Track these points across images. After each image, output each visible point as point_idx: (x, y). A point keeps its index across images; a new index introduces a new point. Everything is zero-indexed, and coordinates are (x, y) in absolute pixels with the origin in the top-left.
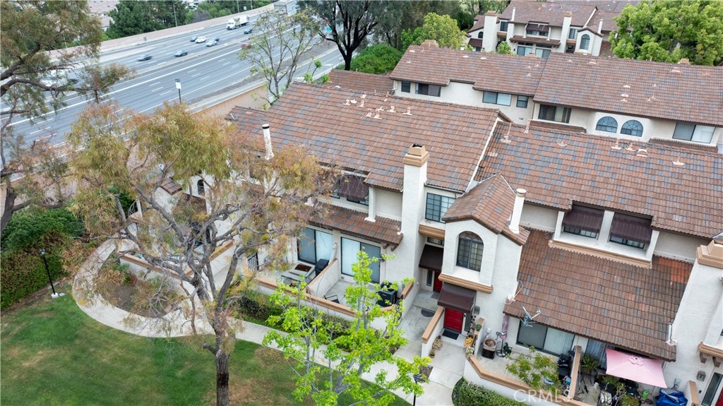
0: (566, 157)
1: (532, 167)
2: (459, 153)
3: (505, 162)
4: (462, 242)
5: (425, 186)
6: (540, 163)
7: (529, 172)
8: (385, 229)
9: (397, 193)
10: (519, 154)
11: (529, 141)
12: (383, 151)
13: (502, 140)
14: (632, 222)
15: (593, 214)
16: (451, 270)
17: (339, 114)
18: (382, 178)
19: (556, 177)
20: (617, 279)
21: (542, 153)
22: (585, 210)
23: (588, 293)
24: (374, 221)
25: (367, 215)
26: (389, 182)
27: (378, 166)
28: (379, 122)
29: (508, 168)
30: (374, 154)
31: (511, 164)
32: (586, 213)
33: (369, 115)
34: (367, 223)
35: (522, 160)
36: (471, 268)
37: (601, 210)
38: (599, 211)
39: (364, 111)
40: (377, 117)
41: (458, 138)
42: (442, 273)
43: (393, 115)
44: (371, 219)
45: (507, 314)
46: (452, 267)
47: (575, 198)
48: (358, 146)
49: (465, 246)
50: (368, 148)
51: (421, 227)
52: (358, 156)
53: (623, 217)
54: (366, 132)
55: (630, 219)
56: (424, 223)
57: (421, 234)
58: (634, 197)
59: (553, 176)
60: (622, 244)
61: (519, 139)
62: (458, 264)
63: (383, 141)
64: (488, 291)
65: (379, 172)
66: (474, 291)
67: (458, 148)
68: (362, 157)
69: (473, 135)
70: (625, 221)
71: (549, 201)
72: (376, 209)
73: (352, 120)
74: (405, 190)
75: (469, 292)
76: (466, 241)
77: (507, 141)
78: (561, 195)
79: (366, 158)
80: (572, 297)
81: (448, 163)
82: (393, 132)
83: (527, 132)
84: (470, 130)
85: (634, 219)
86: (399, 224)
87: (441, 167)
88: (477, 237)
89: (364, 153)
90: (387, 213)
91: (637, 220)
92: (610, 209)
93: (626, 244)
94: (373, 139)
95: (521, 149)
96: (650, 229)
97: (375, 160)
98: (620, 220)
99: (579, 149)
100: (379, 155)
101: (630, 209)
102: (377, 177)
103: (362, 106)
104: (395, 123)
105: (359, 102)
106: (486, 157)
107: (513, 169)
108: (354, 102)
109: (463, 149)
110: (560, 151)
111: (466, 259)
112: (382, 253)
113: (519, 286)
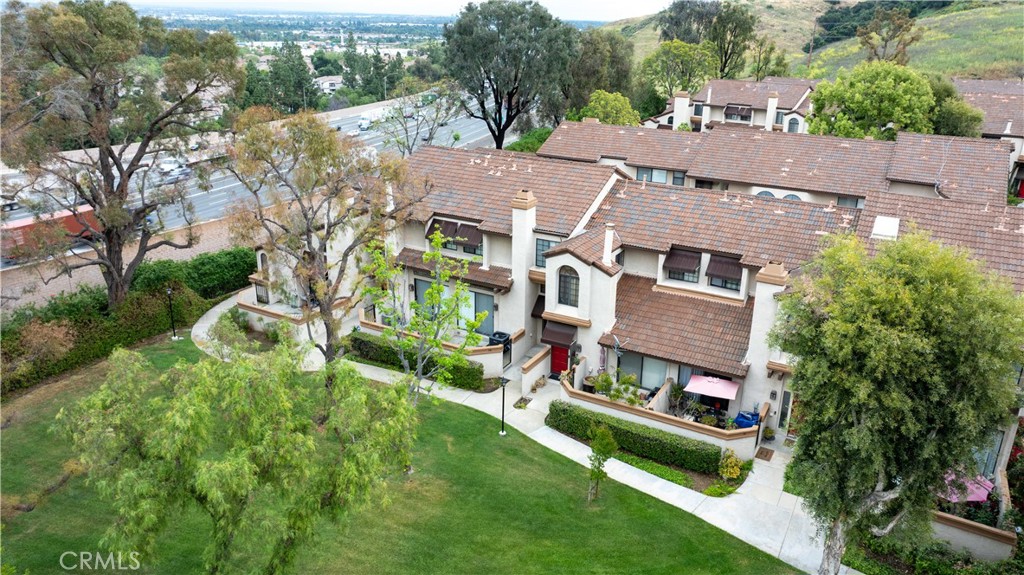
0: (675, 208)
1: (641, 218)
2: (570, 204)
3: (616, 214)
4: (562, 279)
5: (534, 231)
6: (649, 214)
7: (638, 222)
8: (497, 276)
9: (506, 237)
10: (631, 207)
11: (644, 196)
12: (499, 203)
13: (618, 195)
14: (726, 263)
15: (693, 257)
16: (553, 308)
17: (462, 172)
18: (495, 225)
19: (662, 225)
20: (710, 316)
21: (655, 206)
22: (684, 253)
23: (679, 327)
24: (488, 269)
25: (481, 265)
26: (501, 229)
27: (493, 215)
28: (500, 178)
29: (618, 219)
30: (490, 206)
31: (622, 215)
32: (686, 256)
33: (491, 173)
34: (481, 271)
35: (633, 212)
36: (571, 305)
37: (698, 252)
38: (697, 253)
39: (487, 169)
40: (499, 174)
41: (572, 191)
42: (546, 310)
43: (514, 172)
44: (485, 267)
45: (603, 345)
46: (554, 304)
47: (674, 242)
48: (476, 199)
49: (565, 282)
50: (485, 200)
51: (531, 272)
52: (475, 208)
53: (718, 258)
54: (485, 187)
55: (724, 260)
56: (534, 268)
57: (532, 280)
58: (730, 240)
59: (659, 225)
60: (722, 287)
61: (634, 194)
62: (560, 302)
63: (501, 194)
64: (587, 326)
65: (493, 220)
66: (574, 327)
67: (571, 199)
68: (479, 209)
69: (586, 188)
70: (720, 262)
71: (650, 245)
72: (489, 258)
73: (473, 178)
74: (514, 234)
75: (572, 327)
76: (566, 277)
77: (623, 196)
78: (662, 240)
79: (482, 209)
80: (665, 330)
81: (558, 211)
82: (512, 187)
83: (643, 187)
84: (585, 184)
85: (728, 260)
86: (510, 271)
87: (551, 215)
88: (576, 272)
89: (481, 205)
90: (500, 262)
91: (731, 260)
92: (707, 251)
93: (725, 287)
94: (491, 193)
95: (634, 203)
96: (740, 266)
97: (491, 211)
98: (715, 261)
99: (689, 201)
100: (495, 207)
101: (723, 250)
102: (490, 224)
103: (486, 164)
104: (515, 179)
105: (483, 161)
106: (599, 209)
107: (623, 220)
108: (478, 161)
109: (575, 200)
110: (671, 204)
111: (567, 296)
112: (495, 302)
113: (617, 322)
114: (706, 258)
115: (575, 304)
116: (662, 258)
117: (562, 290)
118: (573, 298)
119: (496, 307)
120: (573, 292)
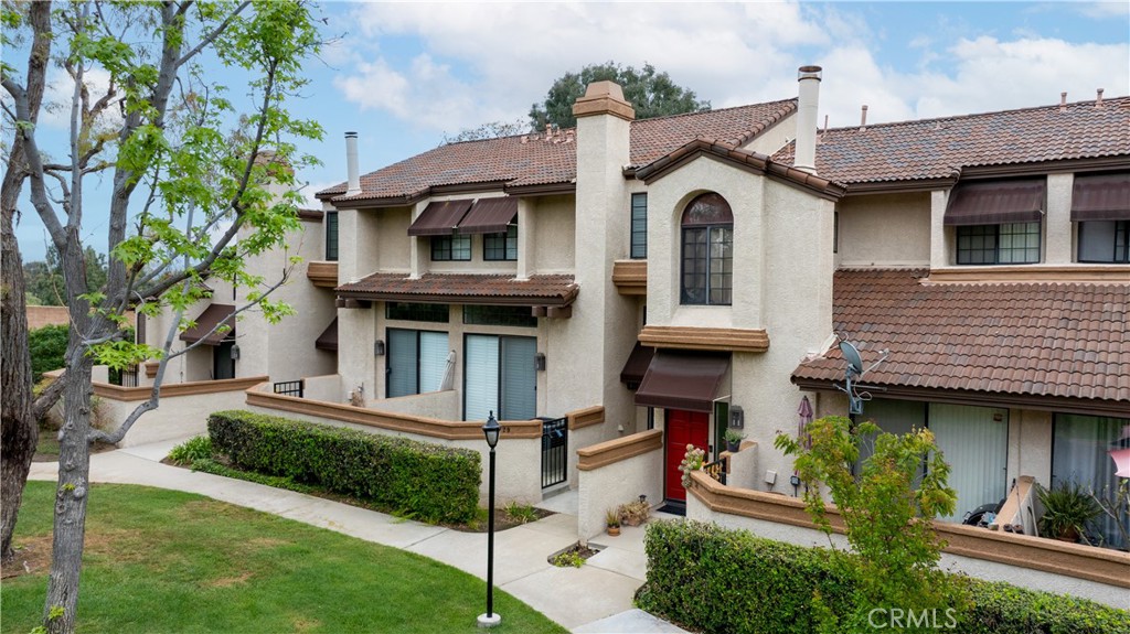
0: (945, 136)
4: (688, 237)
5: (625, 178)
6: (887, 149)
7: (864, 159)
8: (543, 285)
10: (842, 149)
11: (867, 137)
16: (668, 316)
19: (924, 154)
24: (527, 280)
25: (514, 276)
26: (554, 179)
27: (544, 171)
30: (541, 166)
34: (514, 287)
35: (848, 153)
36: (714, 301)
37: (1038, 170)
44: (521, 277)
46: (669, 305)
47: (967, 162)
48: (517, 165)
49: (697, 244)
50: (534, 163)
51: (617, 267)
53: (1097, 179)
54: (538, 154)
56: (626, 259)
59: (916, 155)
61: (844, 139)
62: (685, 297)
64: (758, 347)
66: (723, 355)
68: (518, 171)
71: (905, 175)
74: (579, 176)
76: (698, 230)
78: (933, 167)
79: (524, 170)
83: (862, 131)
86: (573, 277)
88: (723, 203)
95: (847, 145)
97: (541, 169)
98: (1089, 187)
100: (551, 165)
101: (1114, 153)
102: (534, 179)
103: (548, 139)
110: (934, 134)
111: (700, 284)
112: (540, 350)
113: (839, 342)
114: (1060, 188)
115: (724, 300)
116: (940, 201)
117: (689, 267)
118: (716, 283)
119: (541, 362)
120: (717, 267)
